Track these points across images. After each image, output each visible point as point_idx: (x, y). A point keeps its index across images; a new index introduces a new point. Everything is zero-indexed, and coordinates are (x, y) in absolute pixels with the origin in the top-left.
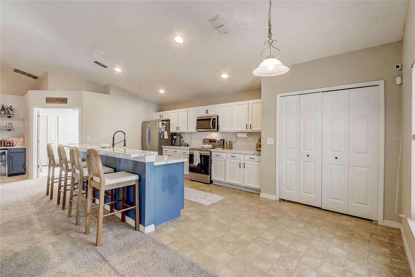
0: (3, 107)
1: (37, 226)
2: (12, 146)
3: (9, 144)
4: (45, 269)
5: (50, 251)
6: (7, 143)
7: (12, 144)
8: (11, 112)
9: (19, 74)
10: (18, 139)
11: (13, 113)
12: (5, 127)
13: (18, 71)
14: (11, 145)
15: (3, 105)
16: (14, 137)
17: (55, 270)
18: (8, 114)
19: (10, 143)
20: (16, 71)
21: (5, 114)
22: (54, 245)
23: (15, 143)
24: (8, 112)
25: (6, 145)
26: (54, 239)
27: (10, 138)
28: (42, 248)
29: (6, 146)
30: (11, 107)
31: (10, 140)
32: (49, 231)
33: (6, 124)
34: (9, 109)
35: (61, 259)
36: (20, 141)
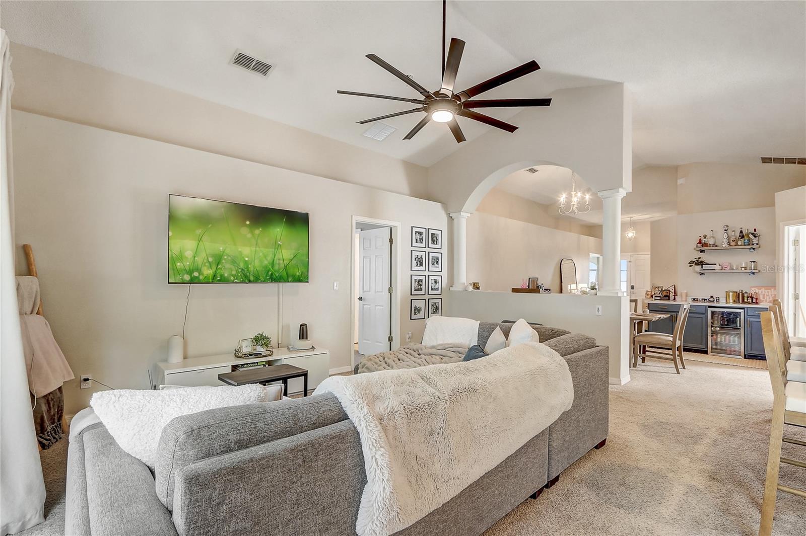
0: (741, 232)
1: (700, 449)
2: (757, 303)
3: (750, 300)
4: (641, 511)
5: (674, 495)
6: (748, 297)
7: (756, 299)
8: (755, 241)
9: (773, 164)
10: (766, 291)
11: (758, 241)
12: (743, 269)
13: (767, 160)
14: (754, 301)
15: (742, 228)
16: (759, 287)
17: (649, 523)
18: (749, 245)
19: (752, 298)
20: (765, 160)
21: (744, 245)
22: (691, 490)
23: (761, 298)
24: (749, 240)
25: (746, 300)
26: (699, 482)
27: (753, 289)
28: (671, 482)
29: (745, 303)
30: (755, 230)
31: (753, 293)
32: (708, 467)
33: (746, 263)
34: (751, 236)
35: (675, 517)
36: (770, 294)
